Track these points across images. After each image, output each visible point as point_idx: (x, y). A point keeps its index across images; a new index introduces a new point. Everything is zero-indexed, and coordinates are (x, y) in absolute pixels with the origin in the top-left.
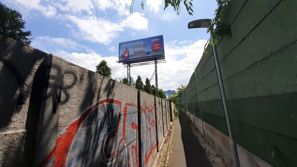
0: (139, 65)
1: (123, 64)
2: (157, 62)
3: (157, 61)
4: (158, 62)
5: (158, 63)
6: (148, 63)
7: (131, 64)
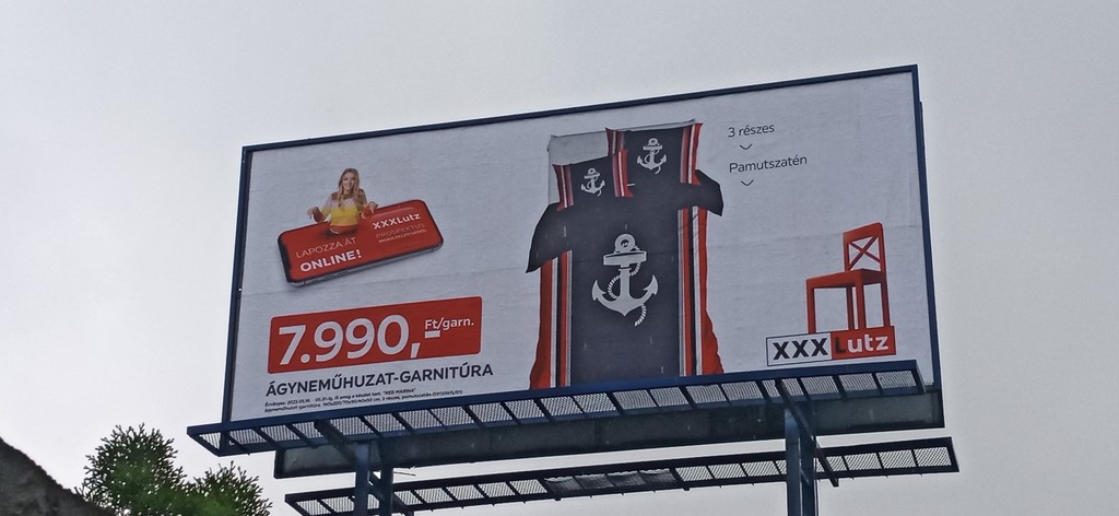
0: (534, 486)
1: (280, 472)
2: (820, 469)
3: (811, 450)
4: (836, 463)
5: (834, 477)
6: (673, 465)
7: (401, 475)
